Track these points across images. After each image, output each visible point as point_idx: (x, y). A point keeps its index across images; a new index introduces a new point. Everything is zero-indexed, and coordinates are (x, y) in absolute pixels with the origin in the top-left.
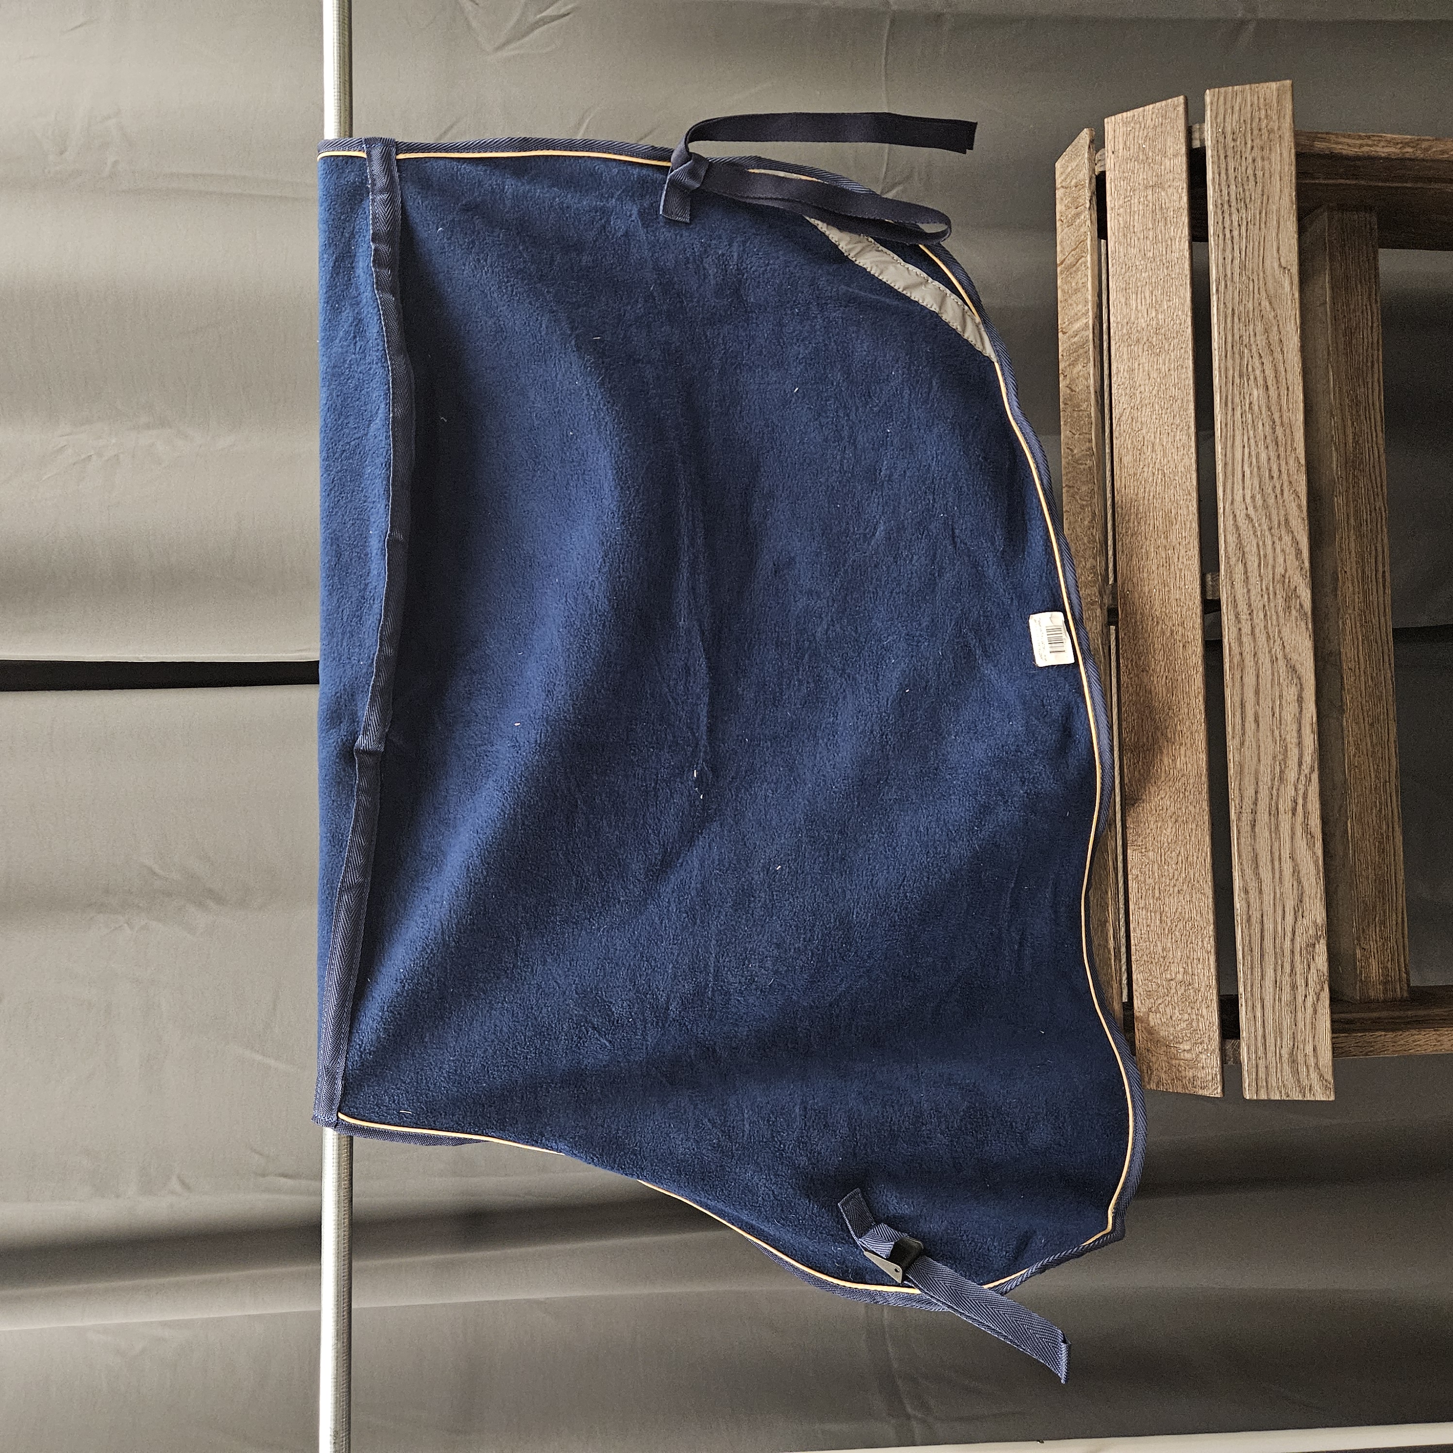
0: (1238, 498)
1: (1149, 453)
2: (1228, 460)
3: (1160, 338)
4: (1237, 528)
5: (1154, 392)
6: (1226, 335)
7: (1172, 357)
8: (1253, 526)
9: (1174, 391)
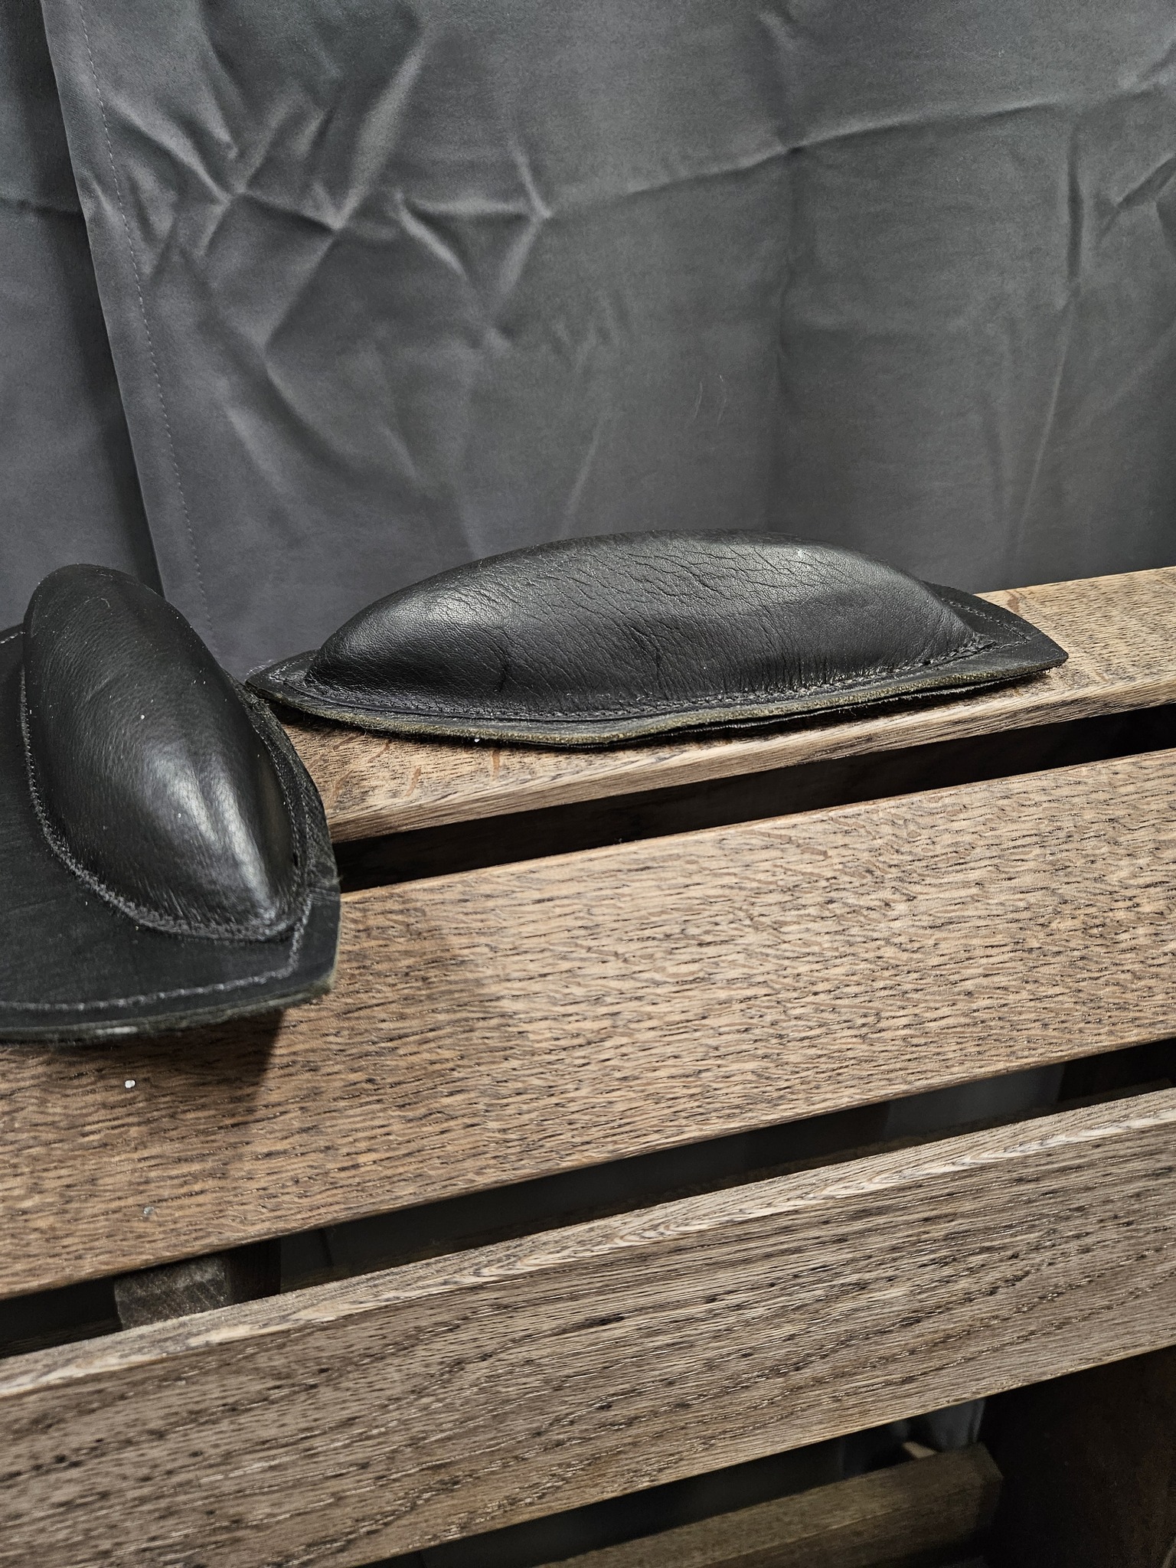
0: (521, 1323)
1: (672, 970)
2: (662, 1261)
3: (1072, 945)
4: (406, 1345)
5: (889, 952)
6: (1091, 1165)
7: (1011, 997)
8: (419, 1392)
9: (897, 1022)
